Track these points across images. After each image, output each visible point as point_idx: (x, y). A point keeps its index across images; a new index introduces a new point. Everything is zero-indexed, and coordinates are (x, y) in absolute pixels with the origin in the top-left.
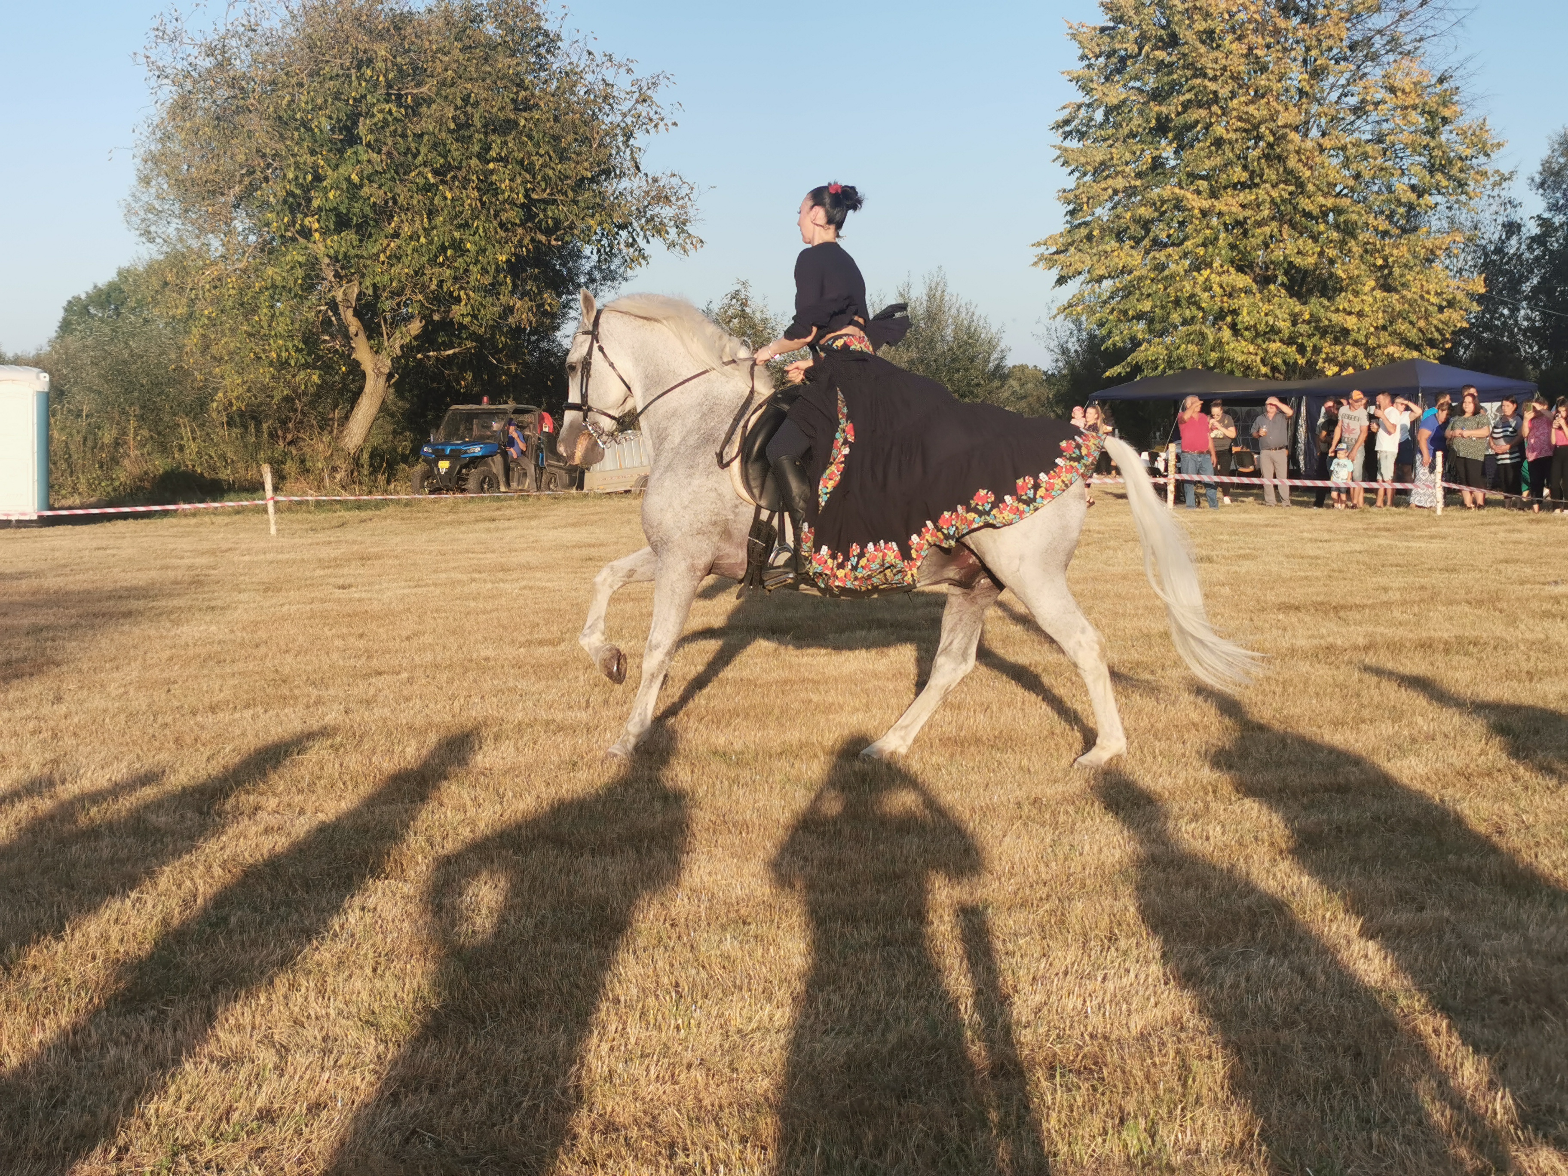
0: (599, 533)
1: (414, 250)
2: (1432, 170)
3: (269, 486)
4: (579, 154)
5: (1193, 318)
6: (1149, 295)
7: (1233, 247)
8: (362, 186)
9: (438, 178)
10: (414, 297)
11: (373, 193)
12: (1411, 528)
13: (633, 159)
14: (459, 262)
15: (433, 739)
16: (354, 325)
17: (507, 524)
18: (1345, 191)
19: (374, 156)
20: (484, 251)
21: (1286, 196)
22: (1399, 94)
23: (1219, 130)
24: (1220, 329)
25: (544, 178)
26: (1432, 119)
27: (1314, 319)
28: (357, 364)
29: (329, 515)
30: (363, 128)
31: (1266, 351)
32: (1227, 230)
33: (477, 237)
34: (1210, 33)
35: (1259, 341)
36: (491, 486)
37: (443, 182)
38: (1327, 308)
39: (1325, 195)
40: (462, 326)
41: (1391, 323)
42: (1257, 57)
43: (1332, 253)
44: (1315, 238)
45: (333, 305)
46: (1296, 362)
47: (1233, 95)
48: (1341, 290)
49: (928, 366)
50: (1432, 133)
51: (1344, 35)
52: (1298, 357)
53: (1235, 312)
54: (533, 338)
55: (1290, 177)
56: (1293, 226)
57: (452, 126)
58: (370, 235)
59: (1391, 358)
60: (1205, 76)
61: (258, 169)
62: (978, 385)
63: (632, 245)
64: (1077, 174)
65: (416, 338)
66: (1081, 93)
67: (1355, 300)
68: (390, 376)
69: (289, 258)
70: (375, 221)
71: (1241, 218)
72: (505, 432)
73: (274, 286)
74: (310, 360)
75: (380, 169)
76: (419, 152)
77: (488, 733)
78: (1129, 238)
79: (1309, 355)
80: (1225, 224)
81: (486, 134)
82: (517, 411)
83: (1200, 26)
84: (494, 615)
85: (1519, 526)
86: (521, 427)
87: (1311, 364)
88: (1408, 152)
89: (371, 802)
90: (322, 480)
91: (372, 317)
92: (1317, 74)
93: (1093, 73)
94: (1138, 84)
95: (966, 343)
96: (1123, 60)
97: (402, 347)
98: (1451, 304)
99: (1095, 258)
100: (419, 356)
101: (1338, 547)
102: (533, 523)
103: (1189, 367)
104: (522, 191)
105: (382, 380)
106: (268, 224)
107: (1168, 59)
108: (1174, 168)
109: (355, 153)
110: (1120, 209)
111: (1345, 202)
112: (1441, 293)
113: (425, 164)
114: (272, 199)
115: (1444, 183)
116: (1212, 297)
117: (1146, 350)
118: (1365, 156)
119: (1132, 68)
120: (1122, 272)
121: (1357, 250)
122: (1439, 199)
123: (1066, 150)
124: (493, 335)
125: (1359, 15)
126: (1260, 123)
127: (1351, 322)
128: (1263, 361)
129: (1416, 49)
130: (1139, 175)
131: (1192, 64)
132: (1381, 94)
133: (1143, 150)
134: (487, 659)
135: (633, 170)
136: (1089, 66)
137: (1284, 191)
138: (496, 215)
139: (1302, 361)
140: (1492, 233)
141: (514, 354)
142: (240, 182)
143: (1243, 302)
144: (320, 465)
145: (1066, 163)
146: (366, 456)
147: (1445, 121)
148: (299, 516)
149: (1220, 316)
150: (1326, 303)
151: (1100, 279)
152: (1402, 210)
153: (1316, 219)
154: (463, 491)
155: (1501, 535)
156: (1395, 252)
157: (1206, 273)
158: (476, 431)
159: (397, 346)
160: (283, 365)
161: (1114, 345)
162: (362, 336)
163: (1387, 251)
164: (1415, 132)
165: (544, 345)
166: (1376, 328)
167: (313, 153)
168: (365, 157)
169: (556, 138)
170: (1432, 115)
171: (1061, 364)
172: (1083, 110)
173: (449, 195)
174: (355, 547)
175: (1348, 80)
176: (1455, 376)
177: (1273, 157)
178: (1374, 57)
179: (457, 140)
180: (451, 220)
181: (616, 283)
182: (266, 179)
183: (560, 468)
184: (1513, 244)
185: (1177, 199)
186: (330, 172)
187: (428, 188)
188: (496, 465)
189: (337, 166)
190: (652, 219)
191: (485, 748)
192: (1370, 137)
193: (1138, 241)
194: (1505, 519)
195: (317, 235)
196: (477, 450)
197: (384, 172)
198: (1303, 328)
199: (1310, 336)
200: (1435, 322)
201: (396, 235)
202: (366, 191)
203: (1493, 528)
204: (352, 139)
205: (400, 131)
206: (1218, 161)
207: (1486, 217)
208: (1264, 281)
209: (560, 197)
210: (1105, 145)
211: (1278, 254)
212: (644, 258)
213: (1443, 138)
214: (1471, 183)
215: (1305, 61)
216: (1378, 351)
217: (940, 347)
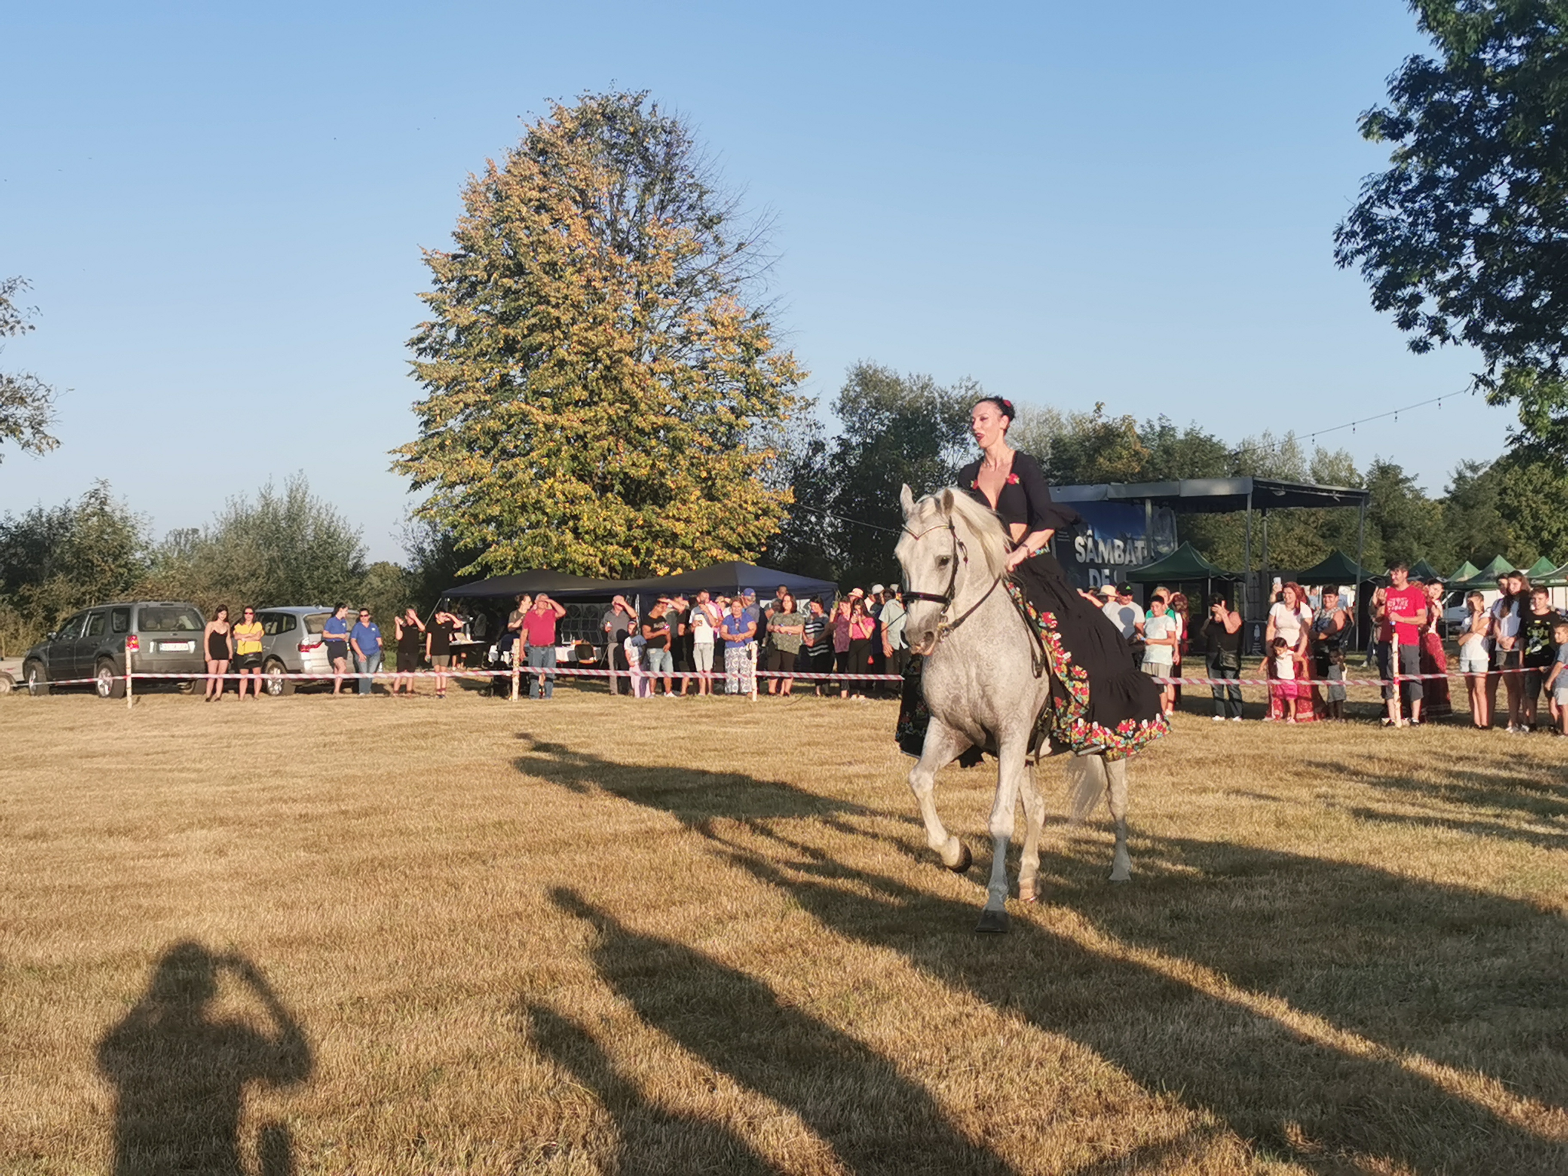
2: (748, 394)
5: (538, 522)
6: (498, 500)
7: (574, 458)
12: (729, 715)
18: (674, 411)
21: (622, 414)
22: (719, 327)
23: (562, 352)
24: (563, 533)
26: (747, 349)
27: (647, 524)
31: (604, 553)
32: (569, 442)
34: (553, 264)
35: (599, 544)
38: (658, 515)
39: (655, 415)
41: (714, 528)
42: (595, 288)
43: (662, 465)
44: (647, 453)
46: (631, 564)
47: (574, 321)
48: (671, 499)
49: (289, 564)
50: (748, 362)
51: (671, 273)
52: (633, 558)
53: (576, 518)
55: (625, 397)
56: (629, 442)
59: (714, 560)
60: (548, 303)
62: (337, 582)
64: (431, 388)
66: (434, 314)
67: (684, 508)
71: (581, 432)
78: (480, 448)
79: (642, 556)
80: (567, 437)
83: (544, 258)
85: (821, 711)
87: (645, 564)
88: (728, 378)
92: (648, 306)
93: (446, 296)
94: (487, 308)
95: (326, 542)
96: (473, 285)
98: (766, 512)
99: (447, 466)
101: (664, 734)
103: (535, 567)
107: (514, 287)
108: (521, 385)
110: (470, 422)
111: (673, 421)
112: (757, 503)
115: (759, 406)
116: (556, 503)
117: (496, 551)
118: (691, 381)
119: (480, 293)
120: (473, 479)
121: (684, 463)
122: (755, 420)
123: (420, 366)
125: (684, 256)
126: (598, 347)
127: (680, 527)
128: (601, 562)
129: (733, 288)
130: (488, 391)
131: (537, 292)
132: (704, 326)
133: (492, 368)
136: (442, 289)
137: (620, 409)
139: (637, 562)
140: (801, 451)
143: (584, 508)
145: (420, 377)
147: (758, 352)
149: (563, 521)
150: (657, 510)
151: (452, 485)
152: (722, 429)
153: (649, 434)
155: (806, 720)
156: (717, 465)
157: (550, 481)
161: (466, 546)
163: (711, 464)
164: (734, 360)
166: (702, 533)
170: (747, 346)
171: (417, 563)
172: (436, 329)
175: (675, 313)
176: (771, 577)
177: (610, 378)
178: (697, 293)
184: (818, 461)
185: (523, 414)
192: (695, 363)
193: (488, 451)
194: (810, 704)
198: (637, 532)
199: (643, 540)
200: (752, 528)
203: (799, 713)
206: (560, 380)
207: (796, 436)
208: (604, 489)
210: (457, 362)
211: (615, 466)
213: (757, 367)
214: (781, 407)
215: (637, 294)
216: (703, 554)
217: (301, 546)
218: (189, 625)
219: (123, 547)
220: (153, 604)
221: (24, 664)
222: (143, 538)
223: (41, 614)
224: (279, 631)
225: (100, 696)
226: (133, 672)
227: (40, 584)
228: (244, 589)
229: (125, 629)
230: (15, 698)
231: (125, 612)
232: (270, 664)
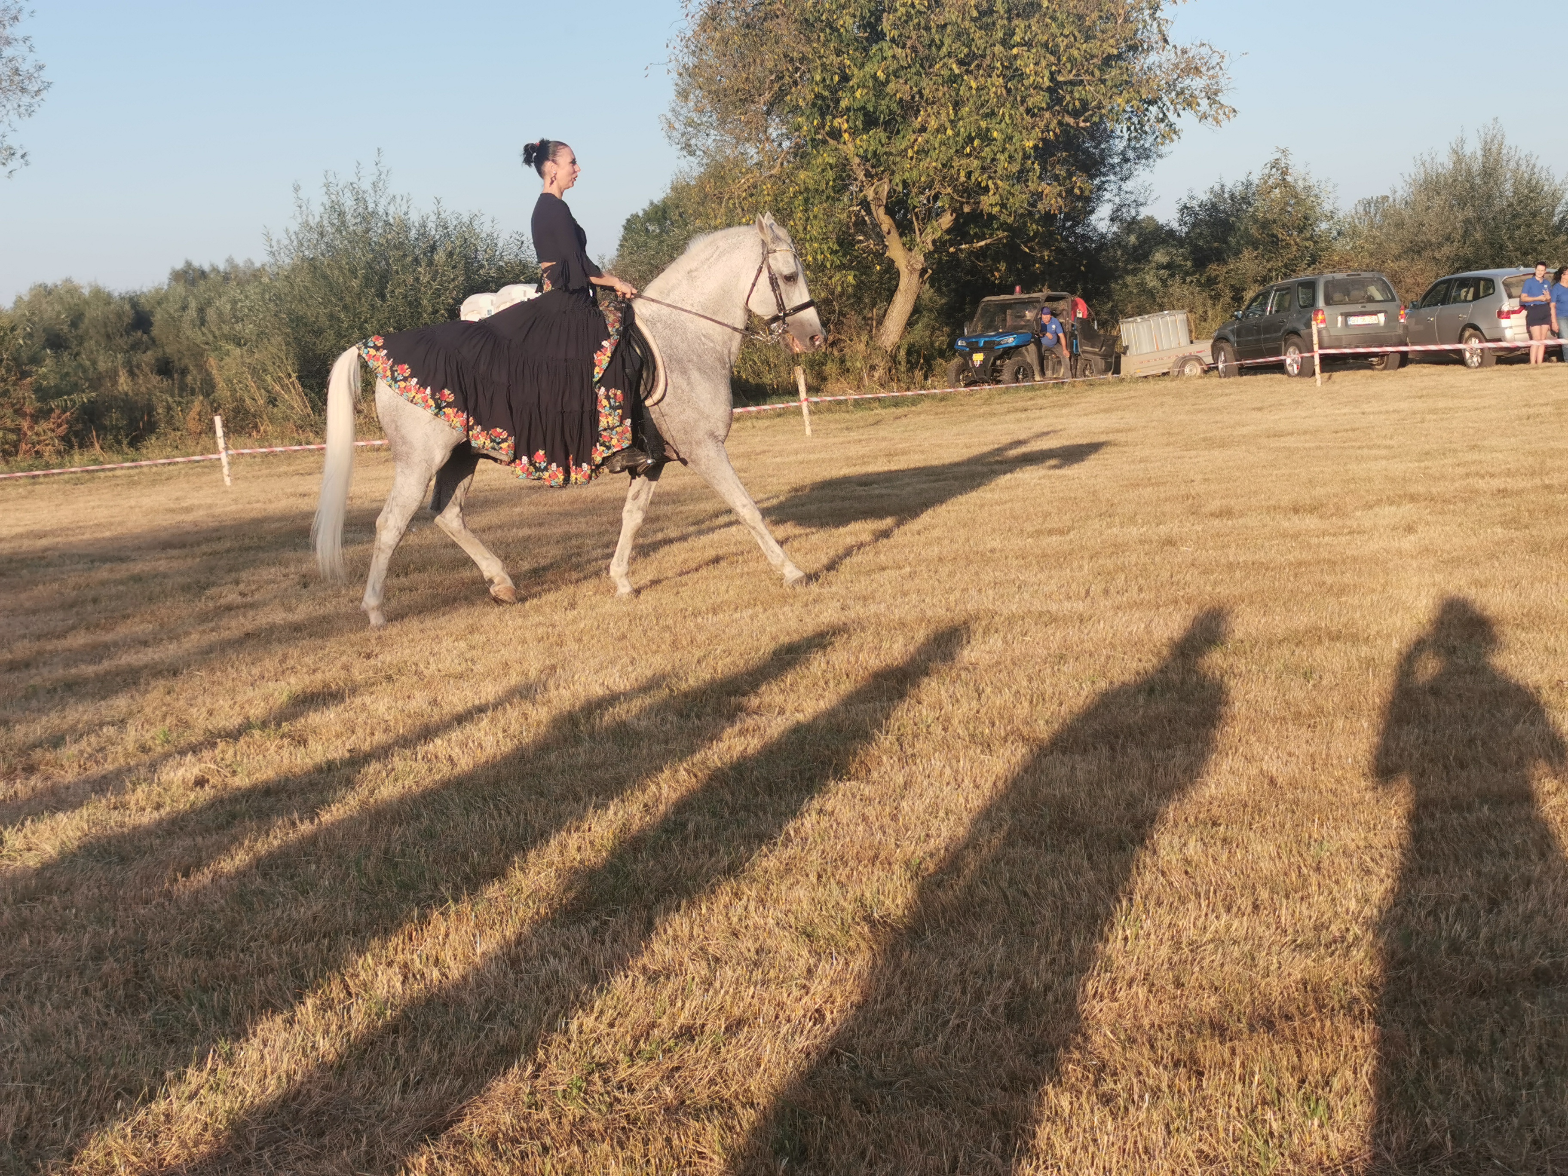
0: (1130, 418)
1: (942, 143)
3: (802, 388)
4: (1103, 32)
8: (888, 82)
9: (964, 68)
10: (943, 191)
11: (899, 89)
13: (1160, 31)
14: (987, 152)
15: (921, 635)
16: (886, 223)
17: (1038, 413)
19: (899, 51)
20: (1011, 138)
25: (1069, 59)
28: (891, 262)
29: (866, 413)
30: (886, 25)
33: (1003, 125)
36: (1025, 376)
37: (968, 72)
40: (992, 217)
45: (865, 204)
49: (1486, 224)
54: (1069, 224)
57: (975, 14)
58: (898, 132)
61: (787, 74)
62: (1542, 241)
63: (1162, 120)
65: (948, 231)
68: (923, 271)
69: (820, 160)
70: (903, 117)
72: (1038, 320)
73: (807, 189)
74: (845, 261)
75: (905, 64)
76: (942, 43)
77: (978, 628)
81: (1010, 19)
82: (1049, 299)
84: (1009, 505)
86: (1054, 314)
89: (850, 701)
90: (862, 379)
91: (905, 215)
95: (1527, 197)
97: (934, 242)
100: (952, 250)
102: (1065, 411)
104: (1047, 73)
105: (916, 277)
106: (798, 128)
109: (881, 49)
113: (949, 55)
114: (801, 103)
124: (1025, 223)
134: (992, 551)
135: (1161, 43)
138: (1023, 101)
141: (1046, 240)
142: (770, 88)
144: (858, 365)
146: (902, 353)
148: (837, 416)
154: (998, 382)
158: (1009, 322)
159: (929, 241)
160: (822, 267)
162: (894, 234)
165: (1079, 230)
167: (838, 53)
168: (889, 53)
169: (1080, 17)
173: (974, 85)
174: (884, 444)
179: (980, 28)
180: (978, 109)
181: (1151, 161)
182: (796, 83)
183: (1094, 353)
186: (856, 71)
187: (954, 79)
188: (1030, 355)
189: (863, 65)
190: (1182, 92)
191: (973, 642)
195: (846, 136)
196: (1010, 341)
197: (910, 66)
201: (923, 129)
202: (891, 87)
204: (877, 36)
205: (923, 23)
209: (1086, 78)
212: (1175, 132)
217: (1499, 204)
218: (1378, 296)
219: (1306, 218)
220: (1339, 276)
221: (1213, 346)
222: (1327, 207)
223: (1228, 294)
224: (1476, 297)
225: (1289, 375)
226: (1321, 348)
227: (1226, 263)
228: (1437, 255)
229: (1311, 303)
230: (1206, 380)
231: (1310, 286)
232: (1467, 334)
